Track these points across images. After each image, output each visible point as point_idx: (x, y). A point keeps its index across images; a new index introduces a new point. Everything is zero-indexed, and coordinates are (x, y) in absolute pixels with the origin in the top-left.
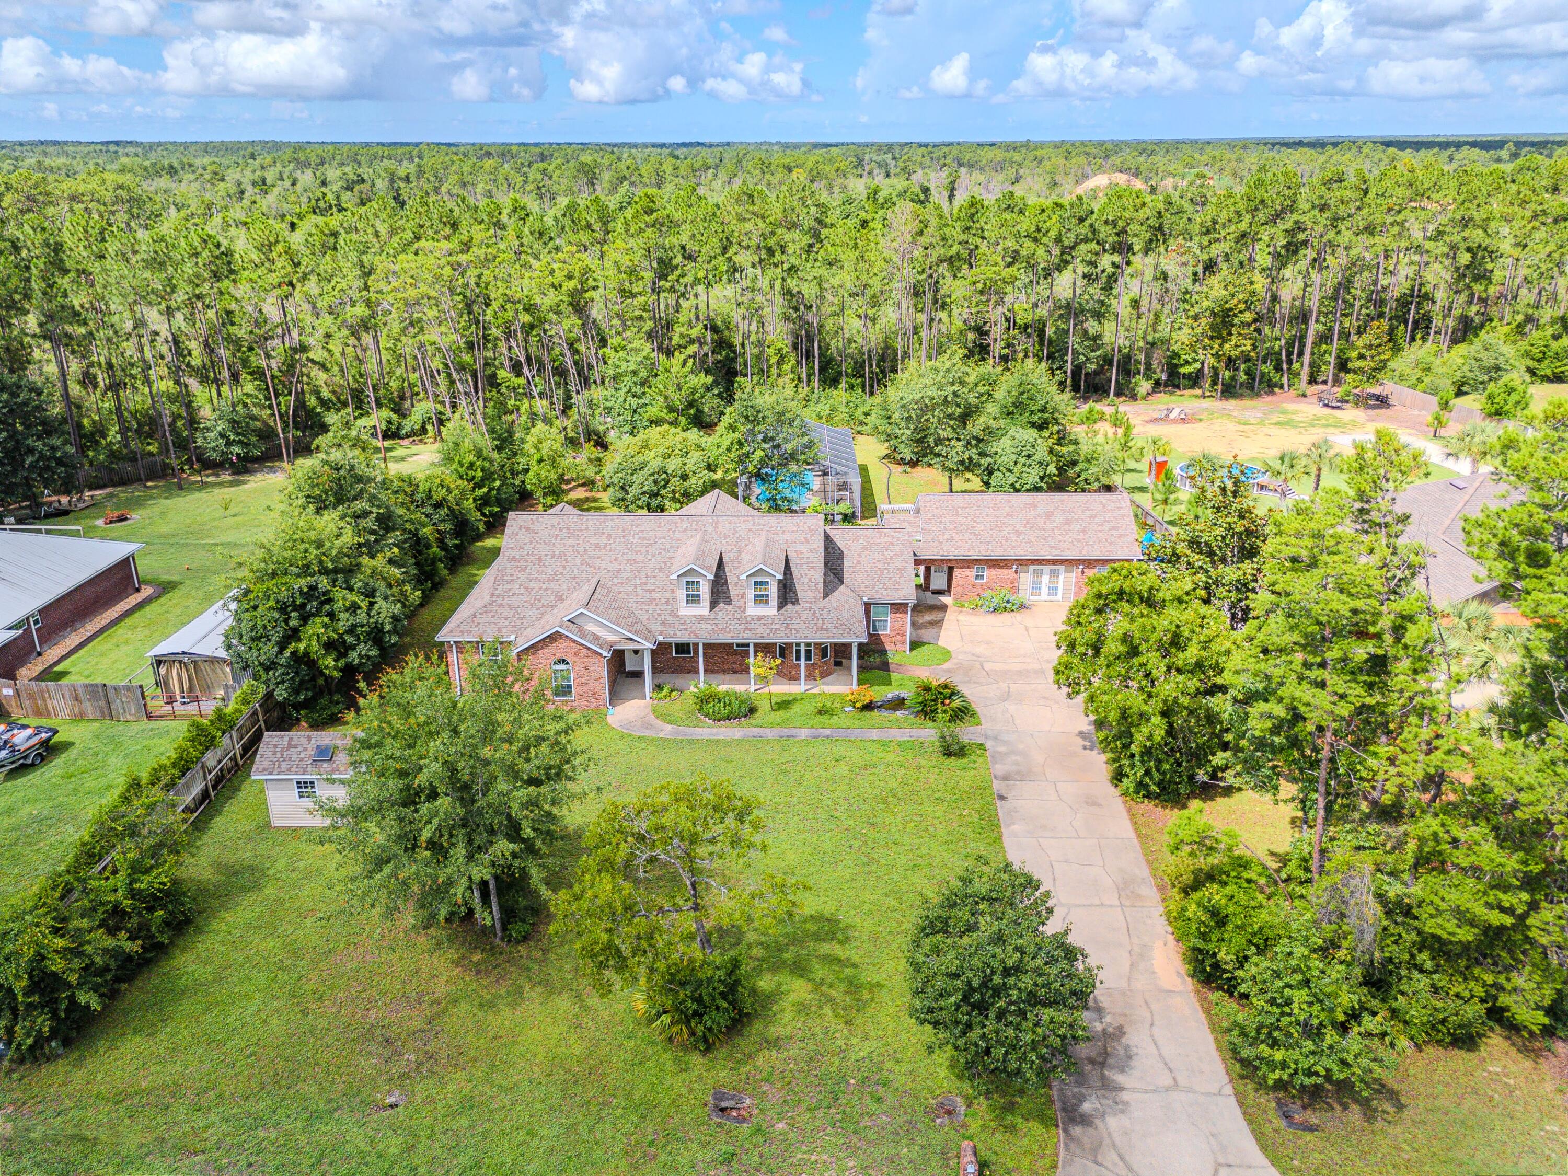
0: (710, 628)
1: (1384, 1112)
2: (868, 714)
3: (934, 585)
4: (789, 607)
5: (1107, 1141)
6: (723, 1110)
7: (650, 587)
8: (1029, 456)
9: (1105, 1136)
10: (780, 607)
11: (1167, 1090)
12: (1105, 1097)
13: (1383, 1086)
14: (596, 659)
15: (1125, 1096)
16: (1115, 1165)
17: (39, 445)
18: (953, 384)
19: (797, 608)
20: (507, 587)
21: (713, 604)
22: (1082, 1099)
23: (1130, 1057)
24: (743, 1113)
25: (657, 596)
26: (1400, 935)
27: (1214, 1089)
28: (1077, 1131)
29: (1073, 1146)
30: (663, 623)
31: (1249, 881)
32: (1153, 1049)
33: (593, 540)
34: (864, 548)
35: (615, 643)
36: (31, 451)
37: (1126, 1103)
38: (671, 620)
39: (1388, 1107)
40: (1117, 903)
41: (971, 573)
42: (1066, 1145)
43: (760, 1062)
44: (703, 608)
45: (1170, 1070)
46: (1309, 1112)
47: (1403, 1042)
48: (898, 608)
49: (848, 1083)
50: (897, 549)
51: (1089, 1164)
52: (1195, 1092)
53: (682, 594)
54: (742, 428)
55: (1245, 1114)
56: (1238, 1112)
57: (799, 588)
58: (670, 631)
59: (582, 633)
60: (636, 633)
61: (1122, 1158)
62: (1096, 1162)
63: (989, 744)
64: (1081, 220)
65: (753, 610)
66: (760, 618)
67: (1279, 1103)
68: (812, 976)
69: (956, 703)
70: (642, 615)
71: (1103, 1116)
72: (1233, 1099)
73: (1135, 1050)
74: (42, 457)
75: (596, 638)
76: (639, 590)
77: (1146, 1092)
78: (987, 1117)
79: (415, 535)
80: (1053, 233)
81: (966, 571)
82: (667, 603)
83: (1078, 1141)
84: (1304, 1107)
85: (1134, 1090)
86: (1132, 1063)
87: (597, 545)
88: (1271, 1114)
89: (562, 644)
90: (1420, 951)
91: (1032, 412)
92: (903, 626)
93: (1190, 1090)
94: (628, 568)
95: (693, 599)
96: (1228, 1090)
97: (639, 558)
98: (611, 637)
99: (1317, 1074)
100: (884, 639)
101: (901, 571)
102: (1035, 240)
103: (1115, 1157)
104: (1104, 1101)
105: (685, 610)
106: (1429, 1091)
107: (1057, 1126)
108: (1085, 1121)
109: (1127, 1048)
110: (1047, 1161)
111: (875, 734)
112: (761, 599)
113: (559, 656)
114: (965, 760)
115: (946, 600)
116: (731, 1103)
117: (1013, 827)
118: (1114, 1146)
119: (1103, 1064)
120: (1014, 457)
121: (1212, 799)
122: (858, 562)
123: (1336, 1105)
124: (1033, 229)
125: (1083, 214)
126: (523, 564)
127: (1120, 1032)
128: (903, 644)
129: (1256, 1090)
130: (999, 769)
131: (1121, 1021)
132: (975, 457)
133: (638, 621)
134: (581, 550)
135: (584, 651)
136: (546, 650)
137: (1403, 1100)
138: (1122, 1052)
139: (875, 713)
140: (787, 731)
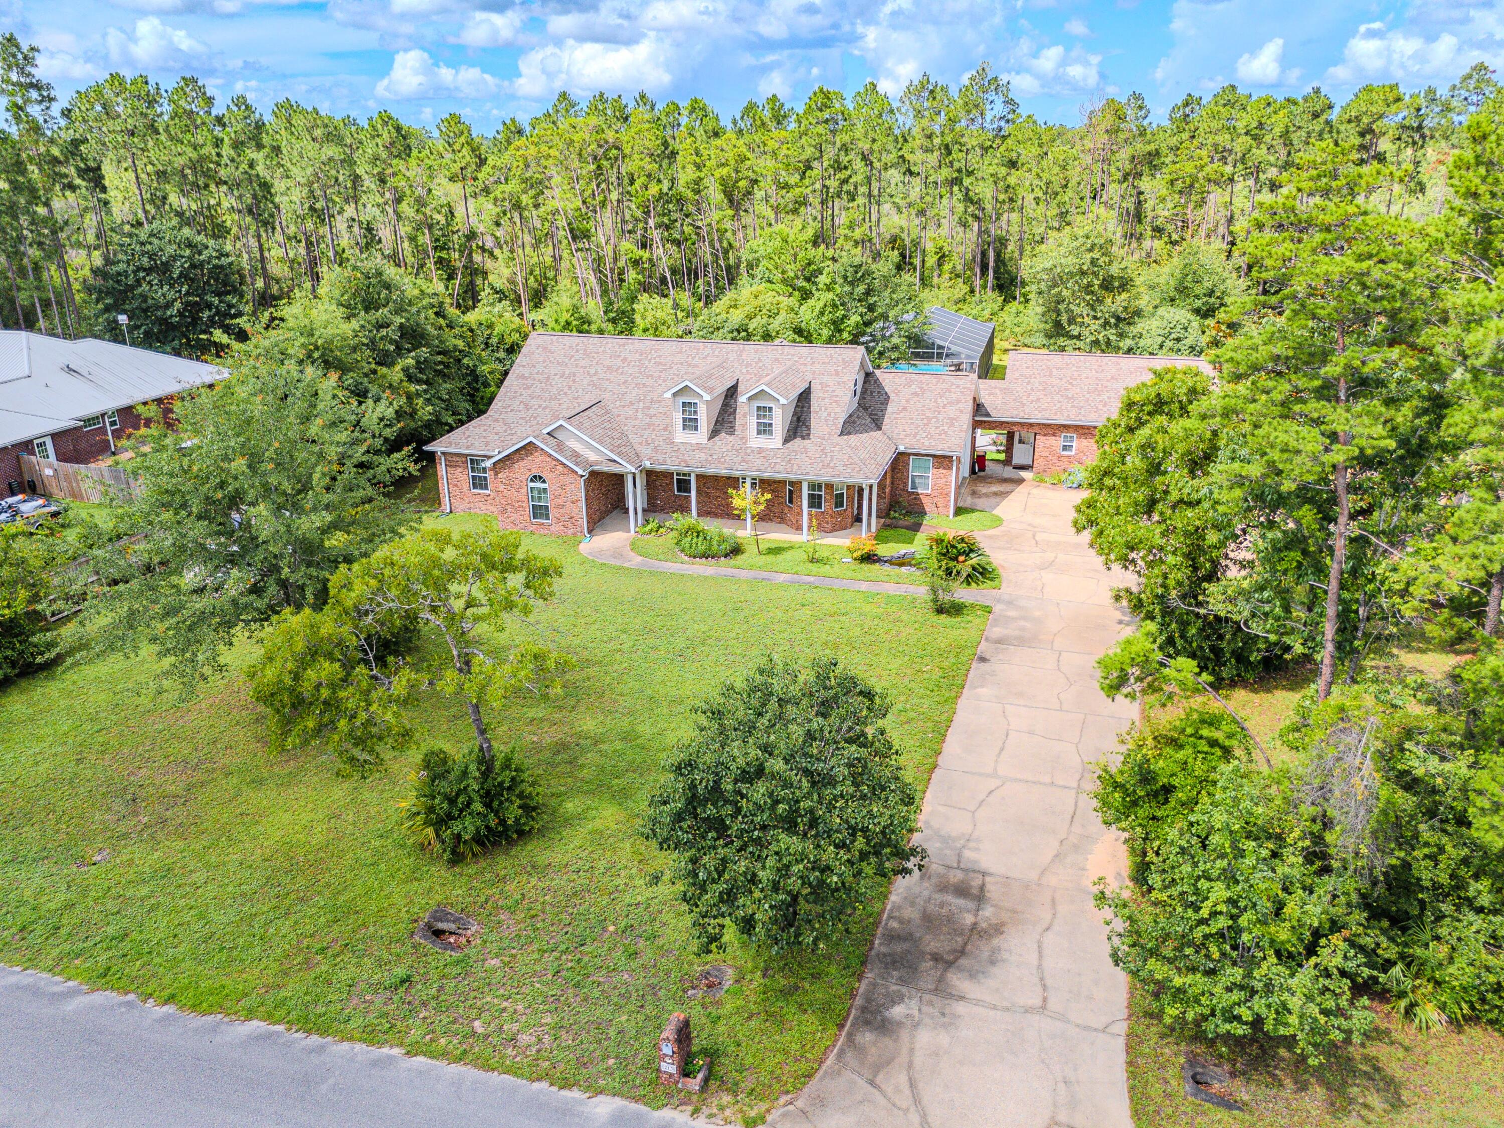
0: (703, 457)
1: (1366, 1106)
2: (866, 567)
3: (1016, 461)
4: (798, 441)
5: (903, 1058)
6: (438, 933)
7: (652, 411)
8: (1178, 340)
9: (905, 1051)
10: (786, 441)
11: (1027, 1010)
12: (931, 1003)
13: (1377, 1069)
14: (571, 478)
15: (960, 1008)
16: (897, 1090)
17: (216, 301)
18: (1091, 250)
19: (806, 442)
20: (508, 402)
21: (714, 433)
22: (896, 999)
23: (993, 962)
24: (463, 940)
25: (656, 421)
26: (1441, 849)
27: (1099, 1021)
28: (866, 1037)
29: (849, 1054)
30: (655, 449)
31: (1213, 743)
32: (1033, 958)
33: (607, 362)
34: (916, 394)
35: (597, 463)
36: (209, 306)
37: (955, 1016)
38: (664, 446)
39: (1374, 1100)
40: (1075, 785)
41: (1057, 442)
42: (842, 1052)
43: (511, 887)
44: (701, 435)
45: (1045, 988)
46: (1238, 1082)
47: (1429, 1012)
48: (943, 461)
49: (604, 929)
50: (954, 396)
51: (861, 1082)
52: (1069, 1022)
53: (679, 417)
54: (838, 290)
55: (1130, 1063)
56: (1121, 1058)
57: (813, 423)
58: (660, 457)
59: (560, 447)
60: (619, 454)
61: (912, 1084)
62: (872, 1083)
63: (998, 608)
64: (1316, 116)
65: (755, 441)
66: (761, 451)
67: (1192, 1060)
68: (631, 804)
69: (974, 560)
70: (635, 439)
71: (916, 1026)
72: (1121, 1042)
73: (1005, 955)
74: (218, 313)
75: (575, 455)
76: (640, 415)
77: (995, 1007)
78: (752, 998)
79: (473, 371)
80: (1277, 131)
81: (1051, 440)
82: (665, 429)
83: (861, 1051)
84: (1233, 1075)
85: (977, 1002)
86: (995, 970)
87: (609, 368)
88: (1171, 1072)
89: (537, 458)
90: (1476, 877)
91: (1197, 297)
92: (947, 484)
93: (1062, 1018)
94: (635, 392)
95: (690, 424)
96: (1122, 1028)
97: (650, 382)
98: (593, 457)
99: (1238, 1018)
100: (924, 500)
101: (952, 421)
102: (1255, 138)
103: (903, 1079)
104: (925, 1009)
105: (681, 437)
106: (1457, 1092)
107: (841, 1026)
108: (885, 1027)
109: (995, 951)
110: (803, 1067)
111: (864, 586)
112: (765, 429)
113: (535, 472)
114: (958, 619)
115: (1024, 474)
116: (452, 927)
117: (979, 690)
118: (910, 1065)
119: (949, 964)
120: (1160, 339)
121: (1268, 691)
122: (905, 409)
123: (1288, 1082)
124: (1254, 124)
125: (1318, 108)
126: (530, 382)
127: (998, 929)
128: (947, 506)
129: (1162, 1036)
130: (996, 632)
131: (1005, 916)
132: (1112, 338)
133: (628, 444)
134: (592, 371)
135: (560, 468)
136: (522, 464)
137: (1405, 1095)
138: (986, 955)
139: (877, 566)
140: (765, 575)
